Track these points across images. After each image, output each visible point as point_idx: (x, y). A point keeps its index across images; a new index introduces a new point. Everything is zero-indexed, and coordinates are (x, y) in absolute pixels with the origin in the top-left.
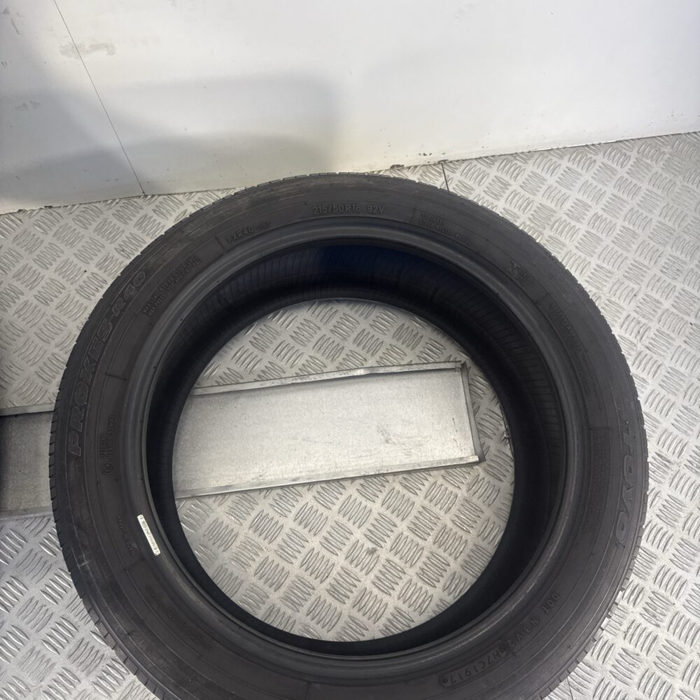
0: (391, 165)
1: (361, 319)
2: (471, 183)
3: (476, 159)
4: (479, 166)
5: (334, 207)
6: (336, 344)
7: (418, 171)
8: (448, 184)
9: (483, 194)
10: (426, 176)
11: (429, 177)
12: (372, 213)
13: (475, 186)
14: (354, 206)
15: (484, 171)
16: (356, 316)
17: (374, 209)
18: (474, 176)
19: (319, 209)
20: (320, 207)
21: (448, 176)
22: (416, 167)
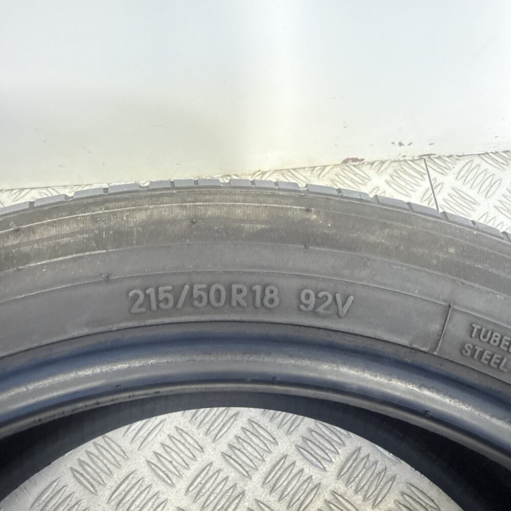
0: (345, 158)
1: (279, 434)
2: (473, 193)
3: (479, 155)
4: (484, 166)
5: (196, 294)
6: (230, 484)
7: (385, 169)
8: (436, 191)
9: (493, 212)
10: (399, 177)
11: (405, 180)
12: (314, 313)
13: (480, 198)
14: (258, 288)
15: (493, 175)
16: (272, 427)
17: (320, 301)
18: (478, 181)
19: (147, 297)
20: (150, 291)
21: (435, 179)
22: (383, 163)
